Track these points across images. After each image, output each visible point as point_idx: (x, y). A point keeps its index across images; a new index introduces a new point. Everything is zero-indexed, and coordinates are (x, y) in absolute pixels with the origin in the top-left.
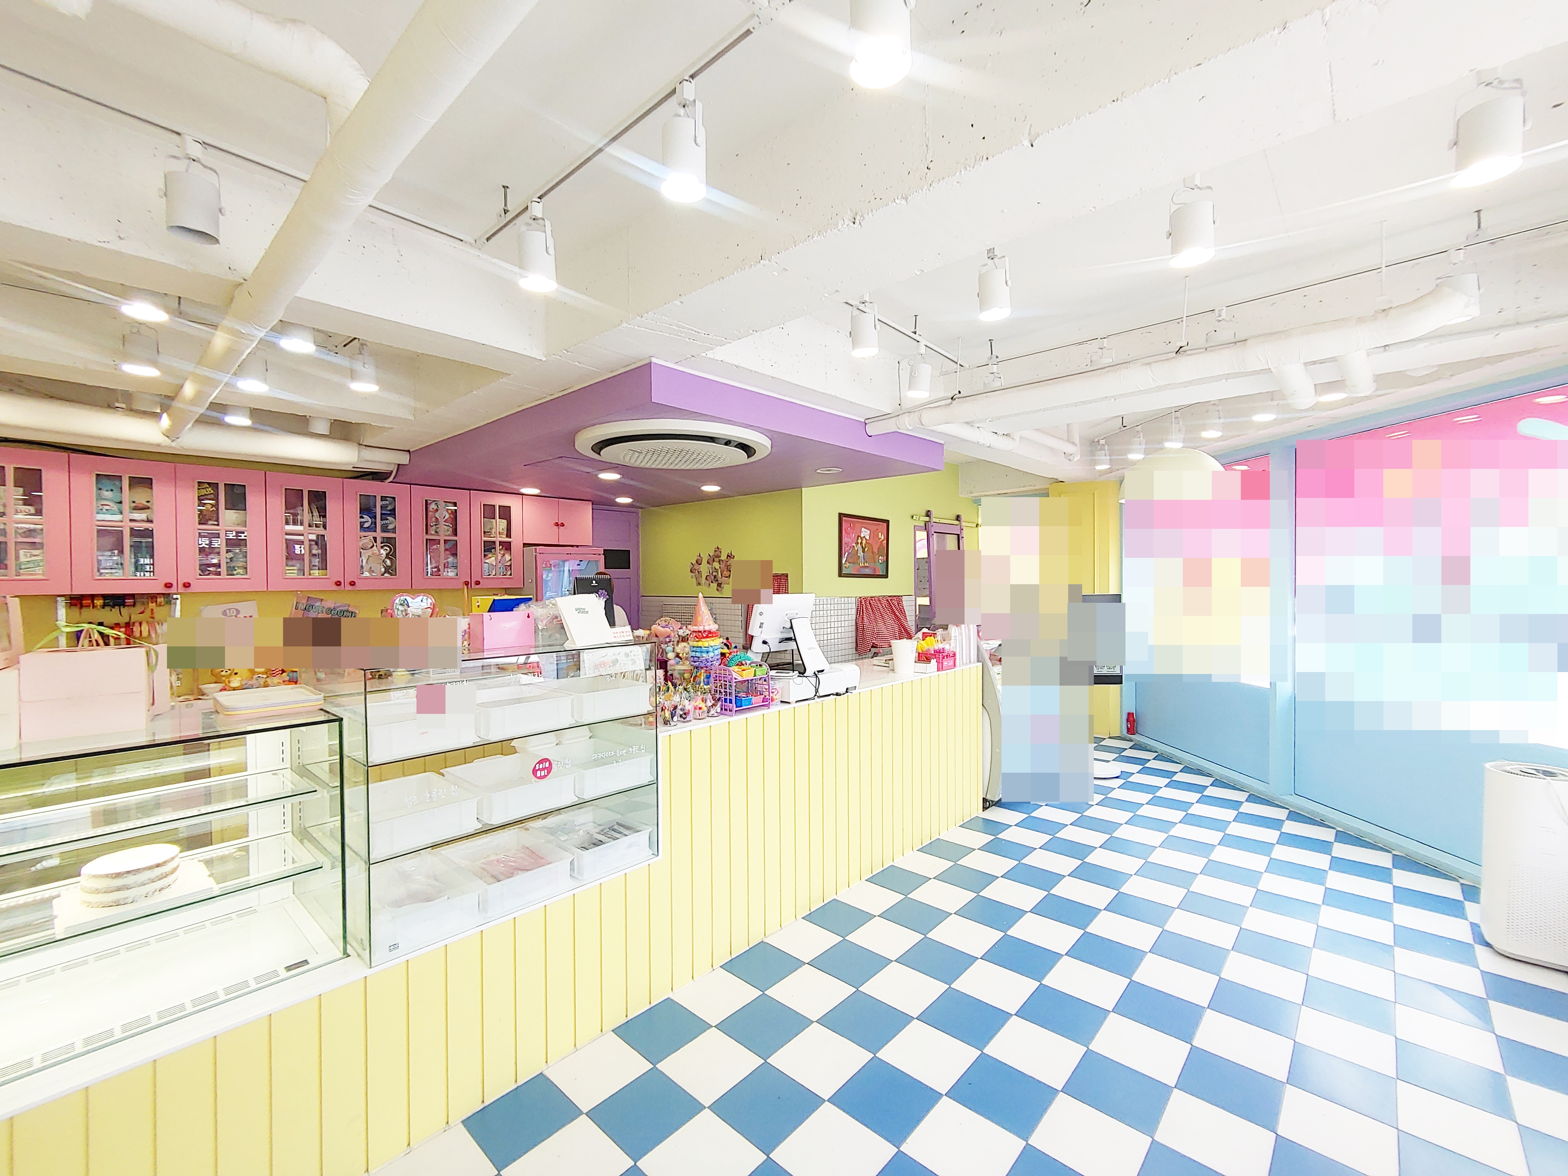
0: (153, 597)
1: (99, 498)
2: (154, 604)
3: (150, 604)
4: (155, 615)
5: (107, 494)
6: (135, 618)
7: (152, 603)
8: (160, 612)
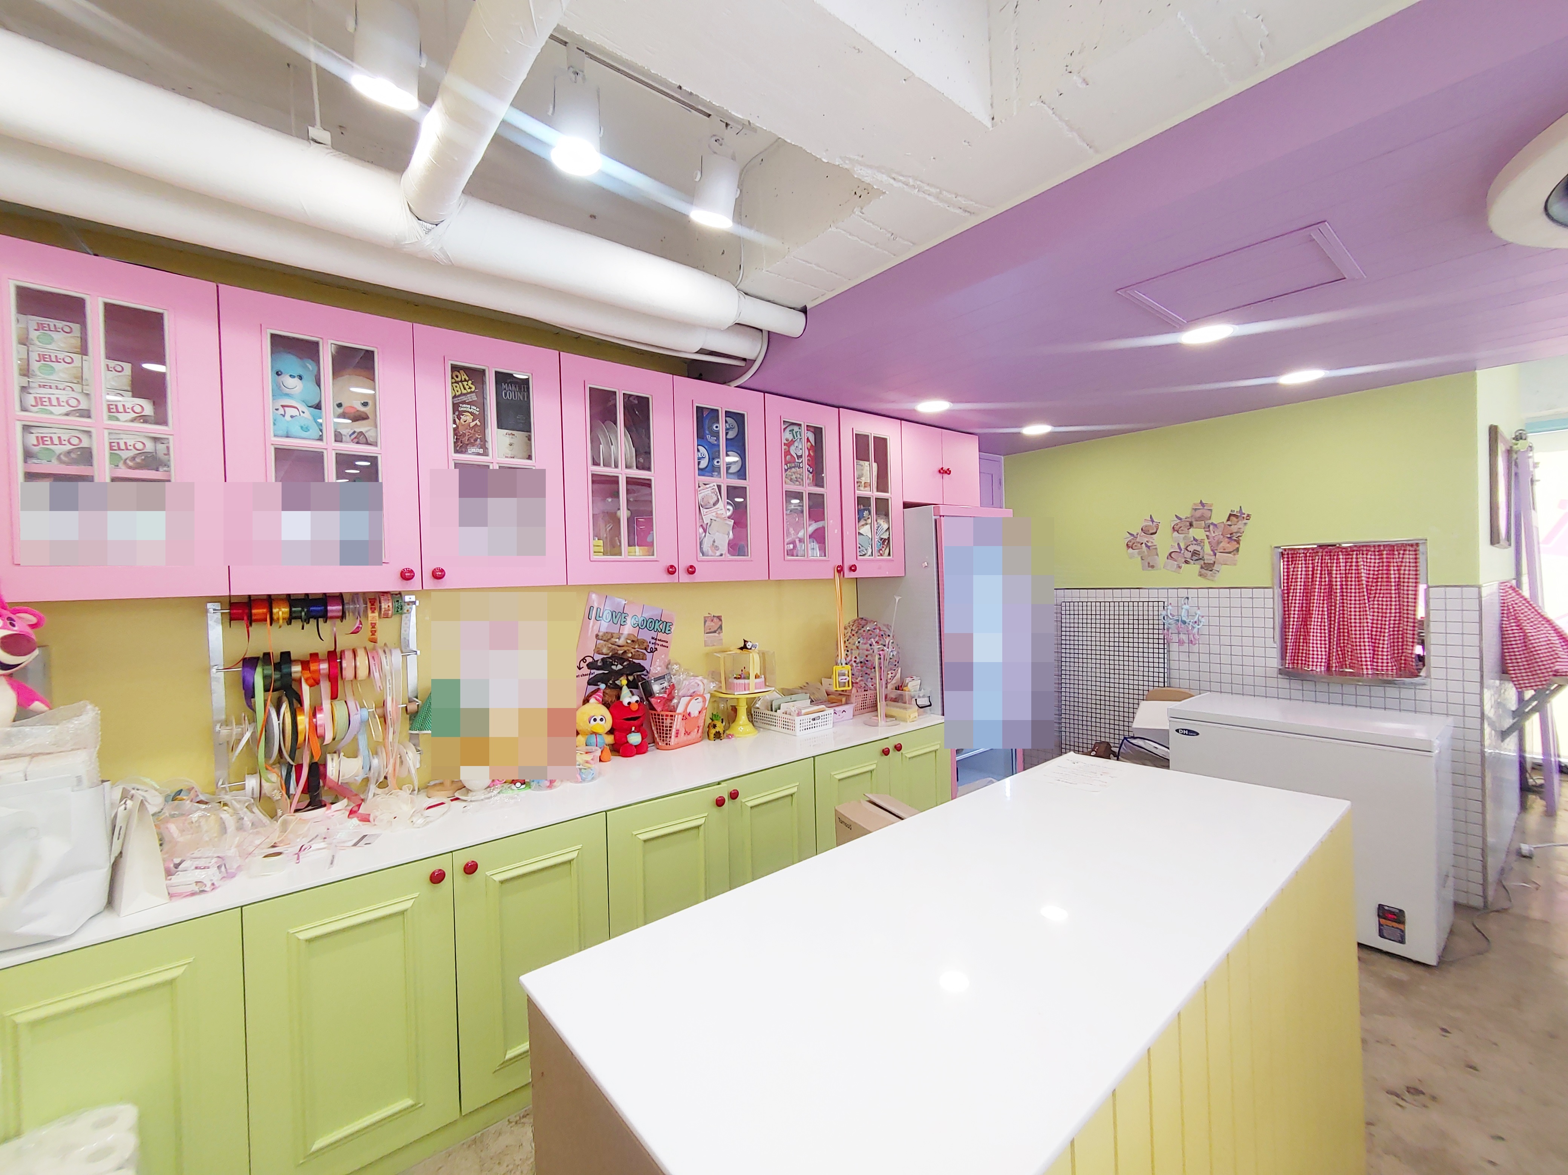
0: (373, 600)
1: (279, 391)
2: (376, 614)
3: (370, 614)
4: (379, 636)
5: (291, 383)
6: (345, 641)
7: (373, 612)
8: (386, 629)
